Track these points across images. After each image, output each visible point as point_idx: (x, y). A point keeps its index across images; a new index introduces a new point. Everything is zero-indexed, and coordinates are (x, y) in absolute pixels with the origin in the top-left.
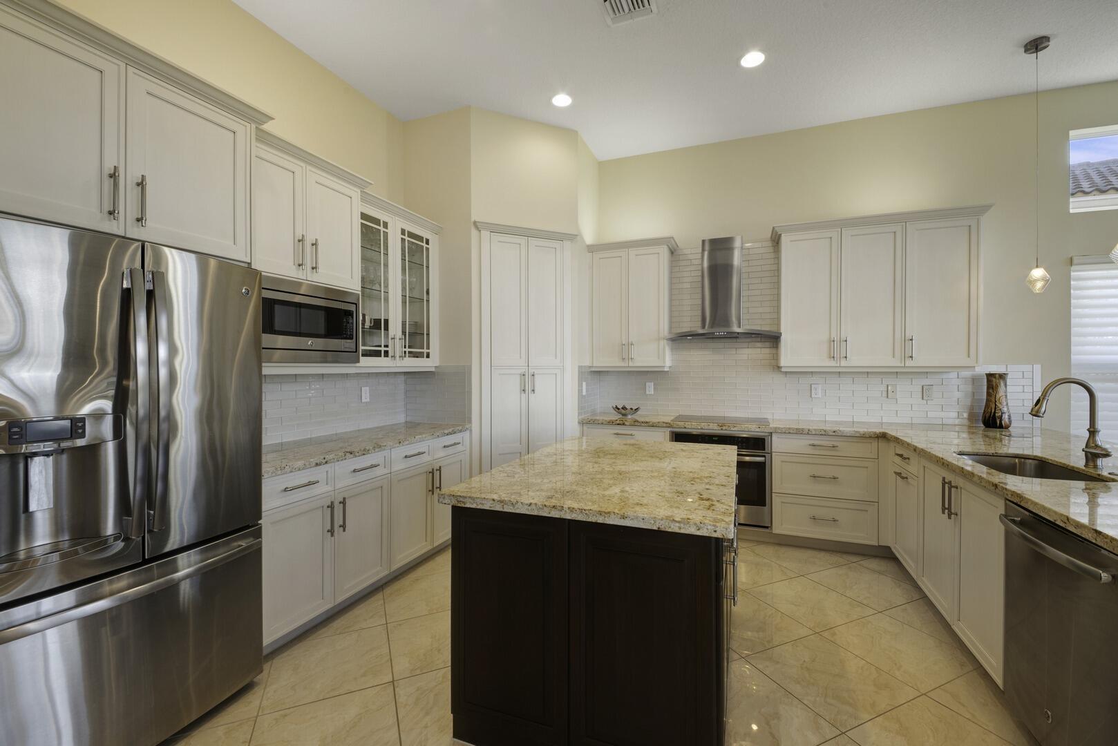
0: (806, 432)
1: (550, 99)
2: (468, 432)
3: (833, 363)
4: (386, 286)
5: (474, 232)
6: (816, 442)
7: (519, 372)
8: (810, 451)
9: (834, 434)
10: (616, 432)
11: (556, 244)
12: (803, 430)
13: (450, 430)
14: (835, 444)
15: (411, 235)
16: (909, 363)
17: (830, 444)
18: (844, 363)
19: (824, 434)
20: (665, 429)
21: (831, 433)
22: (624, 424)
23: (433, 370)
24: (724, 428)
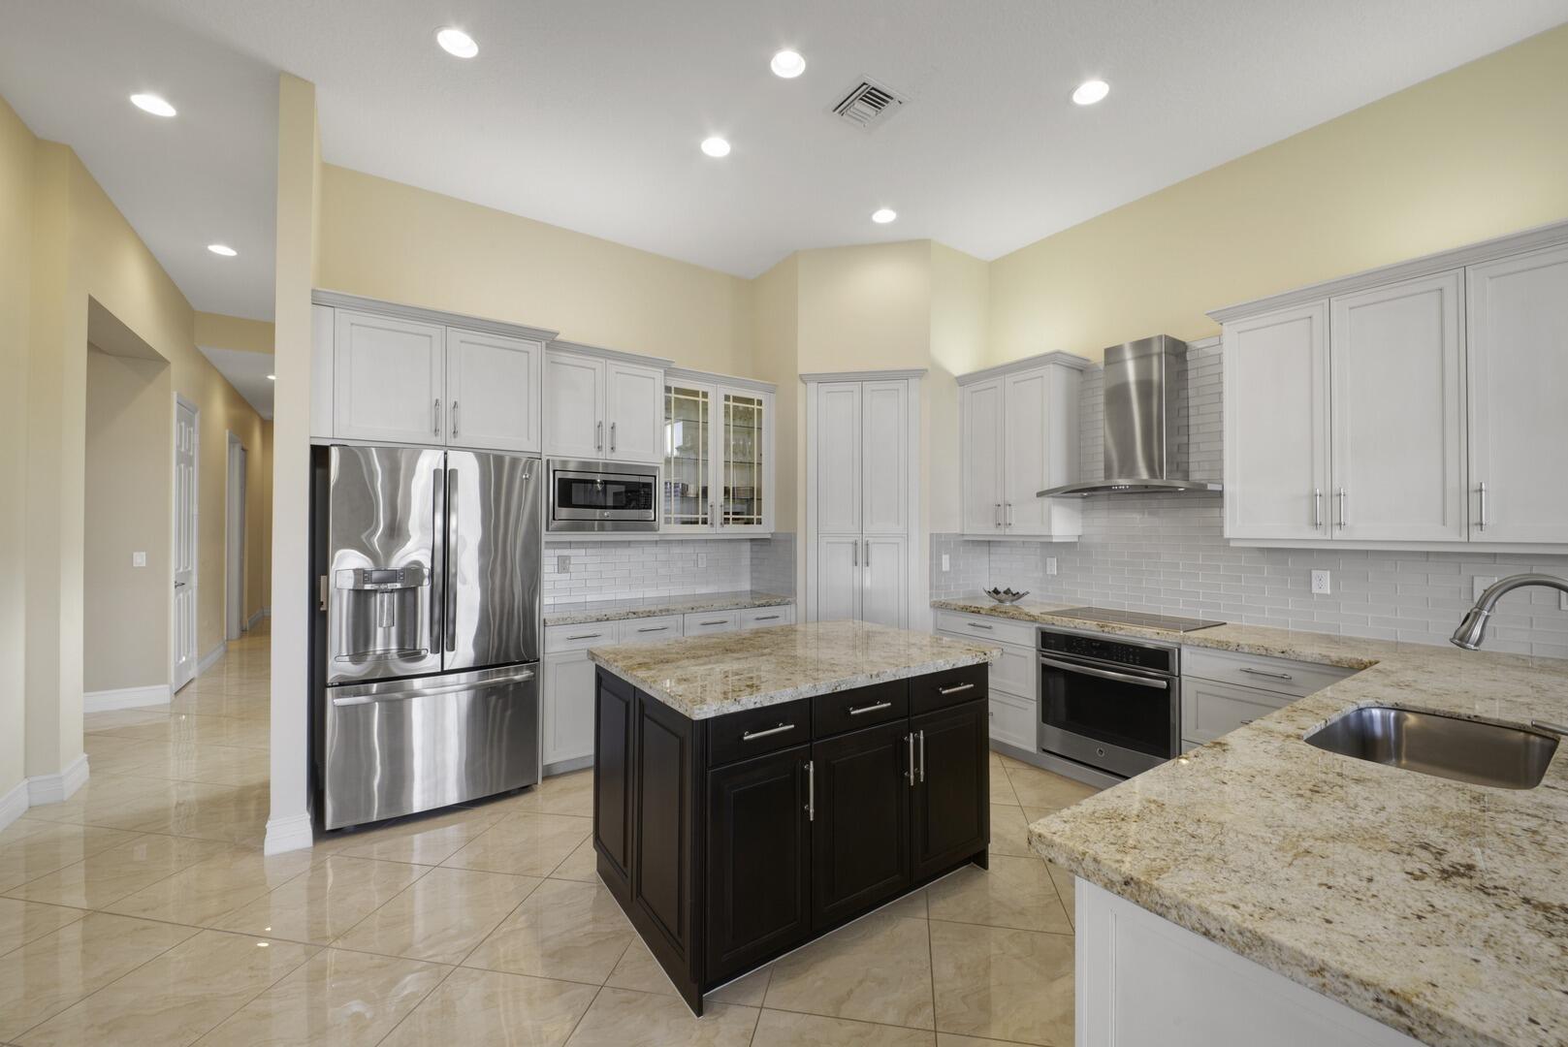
0: (1233, 647)
1: (871, 215)
2: (793, 606)
3: (1317, 535)
4: (705, 452)
5: (801, 386)
6: (1255, 668)
7: (852, 540)
8: (1245, 680)
9: (1282, 655)
10: (973, 622)
11: (901, 385)
12: (1228, 644)
13: (763, 602)
14: (1290, 673)
15: (736, 399)
16: (1476, 535)
17: (1280, 672)
18: (1338, 534)
19: (1266, 654)
20: (1029, 624)
21: (1277, 654)
22: (979, 612)
23: (769, 536)
24: (1106, 629)
